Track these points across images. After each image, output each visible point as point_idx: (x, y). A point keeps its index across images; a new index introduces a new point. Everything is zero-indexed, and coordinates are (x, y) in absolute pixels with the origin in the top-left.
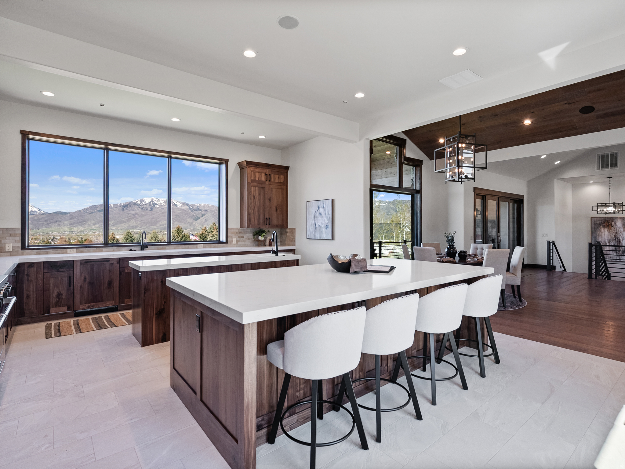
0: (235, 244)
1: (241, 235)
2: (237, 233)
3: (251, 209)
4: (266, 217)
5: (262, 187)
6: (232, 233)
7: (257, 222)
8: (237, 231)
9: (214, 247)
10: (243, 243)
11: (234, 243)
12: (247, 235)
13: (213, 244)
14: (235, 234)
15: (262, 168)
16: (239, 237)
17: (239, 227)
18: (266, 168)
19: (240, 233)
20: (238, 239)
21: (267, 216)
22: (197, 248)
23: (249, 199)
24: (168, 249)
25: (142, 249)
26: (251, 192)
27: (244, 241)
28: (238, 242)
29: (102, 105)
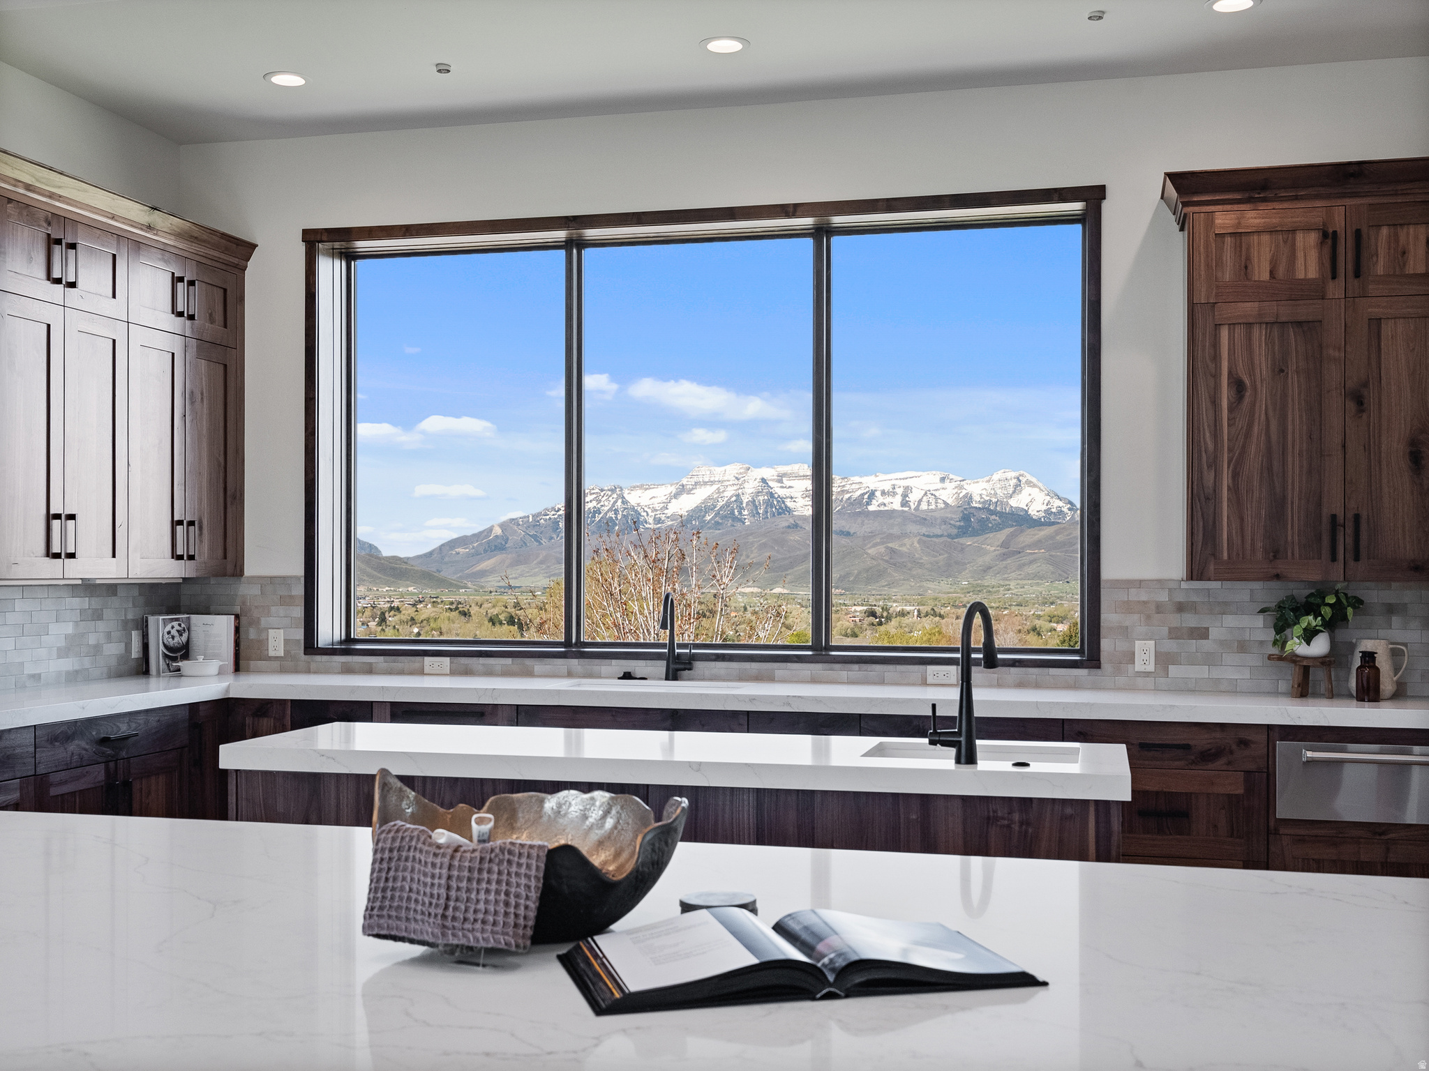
0: (1147, 674)
1: (1191, 620)
2: (1159, 608)
3: (1214, 464)
4: (1326, 512)
5: (1299, 324)
6: (1128, 607)
7: (1259, 545)
8: (1163, 597)
9: (1021, 685)
10: (1201, 672)
11: (1139, 666)
12: (1230, 621)
13: (1013, 670)
14: (1148, 617)
15: (1296, 198)
16: (1175, 634)
17: (1175, 565)
18: (1328, 197)
19: (1181, 608)
20: (1170, 646)
21: (1334, 504)
22: (924, 683)
23: (1205, 403)
24: (784, 681)
25: (672, 675)
26: (1216, 358)
27: (1210, 660)
28: (1164, 660)
29: (443, 69)
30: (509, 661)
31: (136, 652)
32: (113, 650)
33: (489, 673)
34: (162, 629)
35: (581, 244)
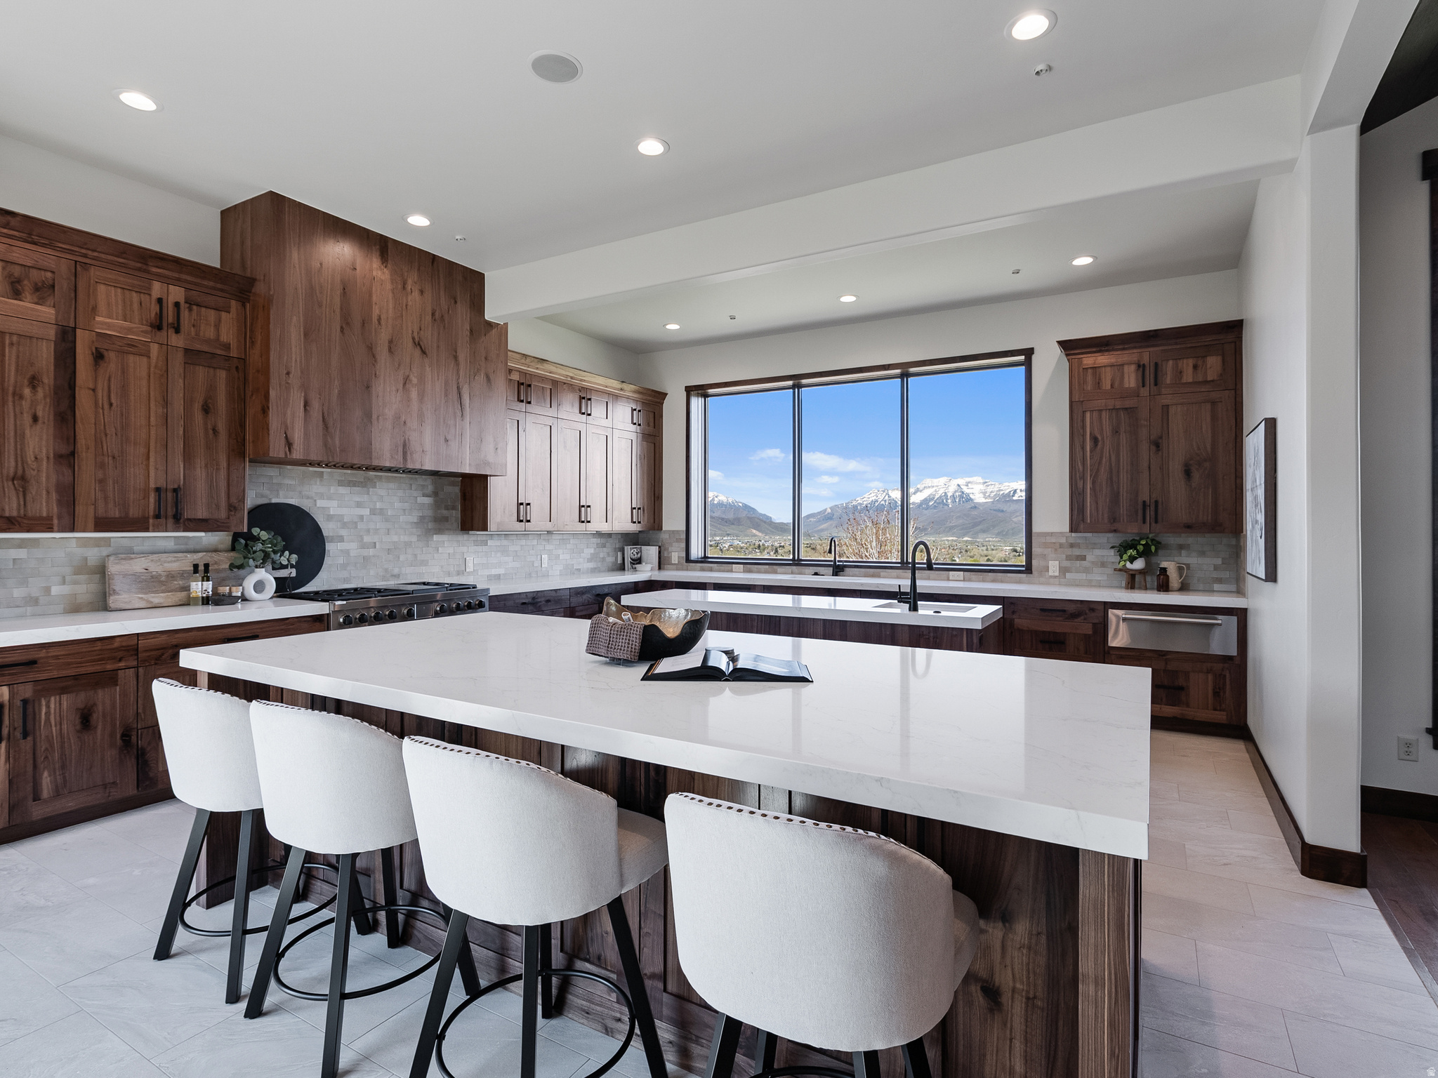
0: (1055, 577)
1: (1077, 552)
2: (1061, 545)
3: (1083, 478)
4: (1140, 500)
5: (1126, 409)
6: (1046, 545)
7: (1106, 515)
8: (1063, 540)
9: (994, 581)
10: (1083, 576)
11: (1051, 573)
12: (1098, 552)
13: (990, 574)
14: (1056, 550)
15: (1124, 349)
16: (1069, 558)
17: (1067, 529)
18: (1140, 347)
19: (1072, 546)
20: (1067, 564)
21: (1144, 496)
22: (948, 579)
23: (1078, 448)
24: (884, 577)
25: (835, 574)
26: (1084, 427)
27: (1087, 571)
28: (1064, 571)
29: (733, 318)
30: (767, 566)
31: (620, 561)
32: (610, 559)
33: (759, 572)
34: (630, 552)
35: (799, 386)
